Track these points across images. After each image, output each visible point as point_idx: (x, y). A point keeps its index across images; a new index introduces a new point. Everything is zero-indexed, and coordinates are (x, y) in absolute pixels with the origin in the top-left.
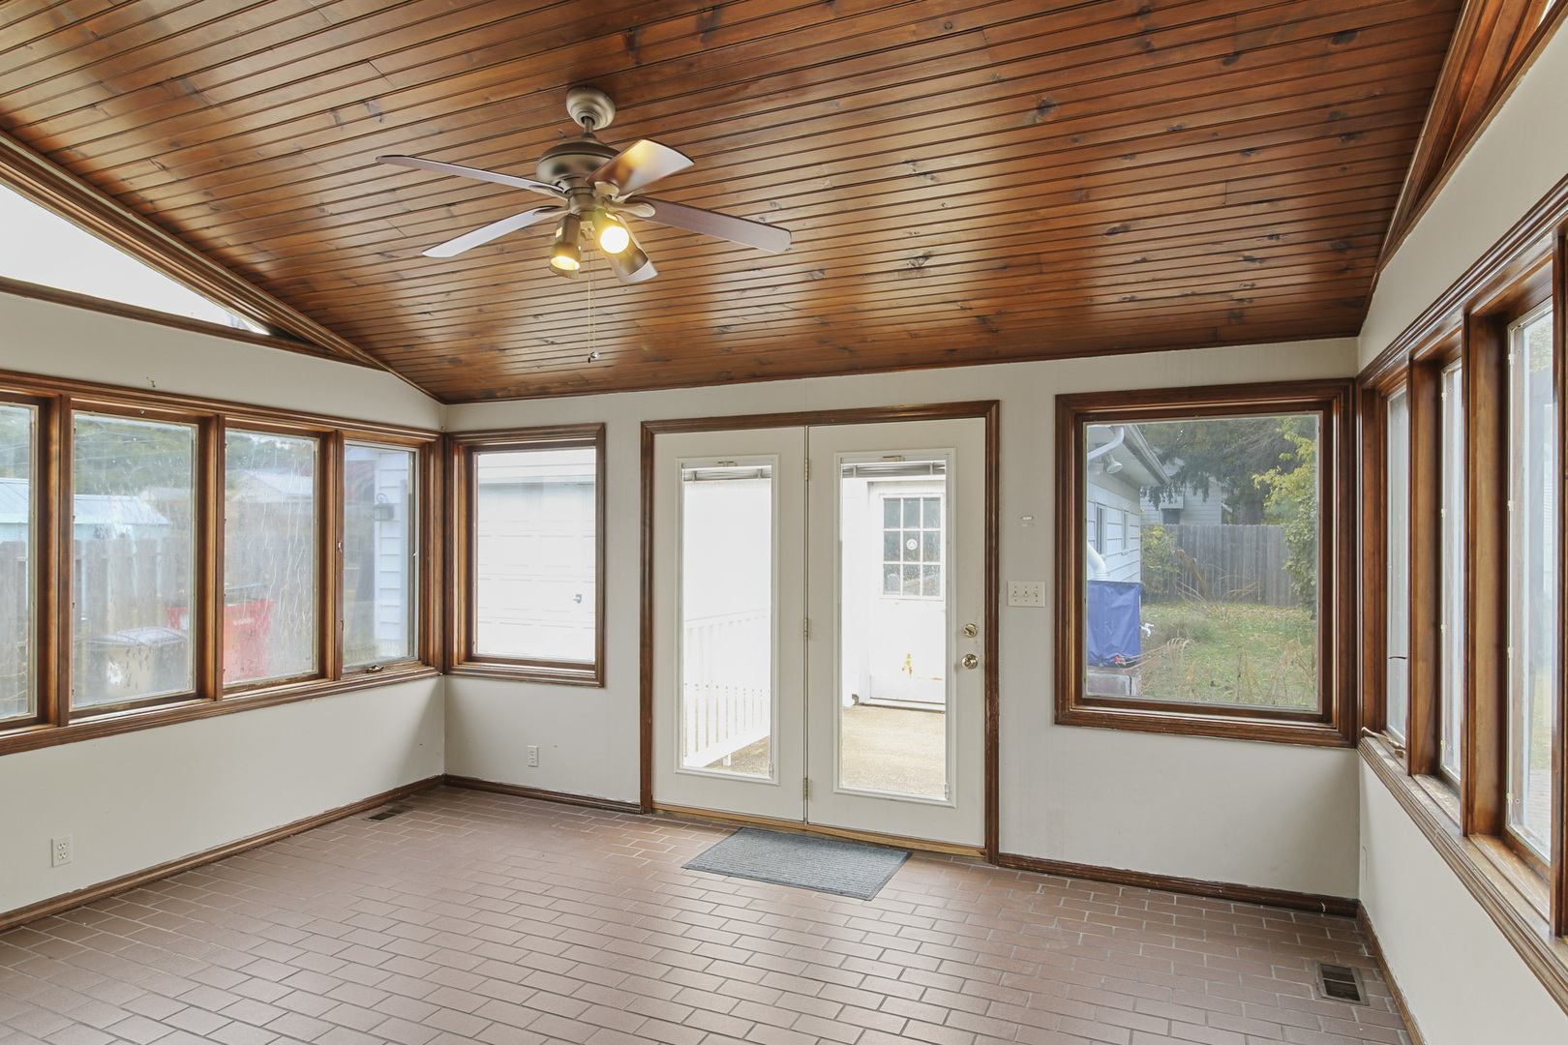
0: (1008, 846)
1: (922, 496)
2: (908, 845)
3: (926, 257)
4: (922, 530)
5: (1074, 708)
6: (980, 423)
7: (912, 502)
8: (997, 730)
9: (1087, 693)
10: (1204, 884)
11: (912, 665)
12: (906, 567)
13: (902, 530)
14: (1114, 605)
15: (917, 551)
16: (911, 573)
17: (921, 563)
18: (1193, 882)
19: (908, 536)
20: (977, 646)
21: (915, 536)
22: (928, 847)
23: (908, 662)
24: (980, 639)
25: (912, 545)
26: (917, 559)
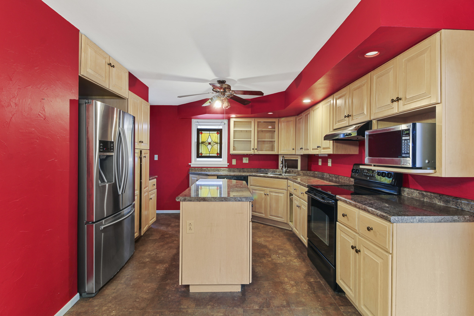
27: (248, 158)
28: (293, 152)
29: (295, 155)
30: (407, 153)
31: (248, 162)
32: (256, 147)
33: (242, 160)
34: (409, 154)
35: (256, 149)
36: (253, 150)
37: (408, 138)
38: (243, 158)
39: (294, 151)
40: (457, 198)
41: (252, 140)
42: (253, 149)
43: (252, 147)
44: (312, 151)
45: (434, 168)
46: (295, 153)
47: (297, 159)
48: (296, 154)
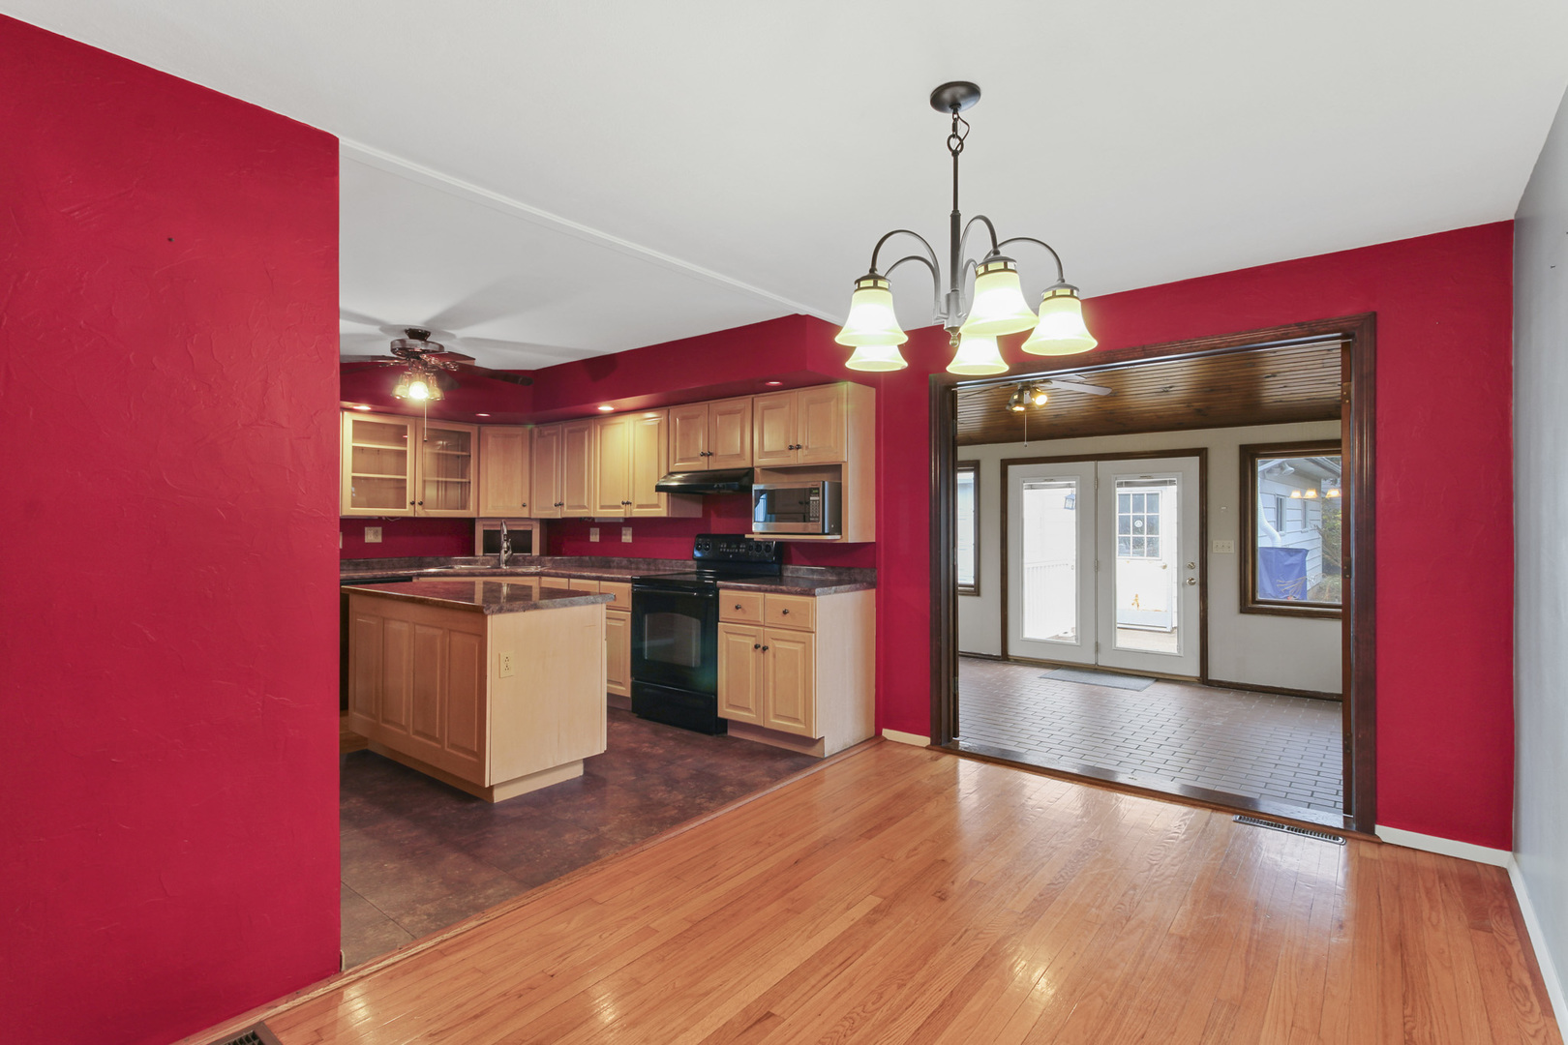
0: (1215, 674)
1: (1146, 493)
2: (1156, 676)
3: (1171, 387)
4: (1145, 514)
5: (1250, 605)
6: (1196, 459)
7: (1139, 497)
8: (1207, 616)
9: (1259, 597)
10: (1325, 694)
11: (1139, 602)
12: (1134, 538)
13: (1131, 514)
14: (1286, 563)
15: (1142, 528)
16: (1138, 543)
17: (1145, 536)
18: (1319, 693)
19: (1136, 518)
20: (1195, 574)
21: (1141, 519)
22: (1167, 677)
23: (1136, 600)
24: (1197, 570)
25: (1139, 524)
26: (1142, 533)
27: (380, 529)
28: (525, 513)
29: (530, 519)
30: (816, 517)
31: (379, 540)
32: (418, 500)
33: (362, 535)
34: (819, 517)
35: (421, 504)
36: (412, 507)
37: (817, 498)
38: (366, 529)
39: (526, 510)
40: (849, 568)
41: (408, 478)
42: (413, 503)
43: (409, 499)
44: (598, 510)
45: (840, 532)
46: (530, 514)
47: (529, 529)
48: (532, 517)
